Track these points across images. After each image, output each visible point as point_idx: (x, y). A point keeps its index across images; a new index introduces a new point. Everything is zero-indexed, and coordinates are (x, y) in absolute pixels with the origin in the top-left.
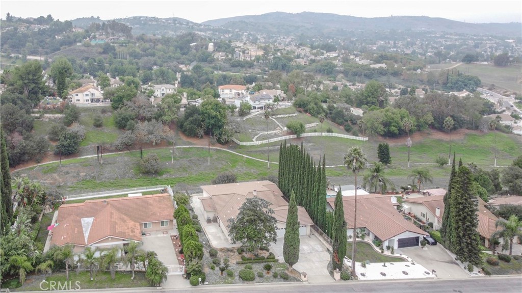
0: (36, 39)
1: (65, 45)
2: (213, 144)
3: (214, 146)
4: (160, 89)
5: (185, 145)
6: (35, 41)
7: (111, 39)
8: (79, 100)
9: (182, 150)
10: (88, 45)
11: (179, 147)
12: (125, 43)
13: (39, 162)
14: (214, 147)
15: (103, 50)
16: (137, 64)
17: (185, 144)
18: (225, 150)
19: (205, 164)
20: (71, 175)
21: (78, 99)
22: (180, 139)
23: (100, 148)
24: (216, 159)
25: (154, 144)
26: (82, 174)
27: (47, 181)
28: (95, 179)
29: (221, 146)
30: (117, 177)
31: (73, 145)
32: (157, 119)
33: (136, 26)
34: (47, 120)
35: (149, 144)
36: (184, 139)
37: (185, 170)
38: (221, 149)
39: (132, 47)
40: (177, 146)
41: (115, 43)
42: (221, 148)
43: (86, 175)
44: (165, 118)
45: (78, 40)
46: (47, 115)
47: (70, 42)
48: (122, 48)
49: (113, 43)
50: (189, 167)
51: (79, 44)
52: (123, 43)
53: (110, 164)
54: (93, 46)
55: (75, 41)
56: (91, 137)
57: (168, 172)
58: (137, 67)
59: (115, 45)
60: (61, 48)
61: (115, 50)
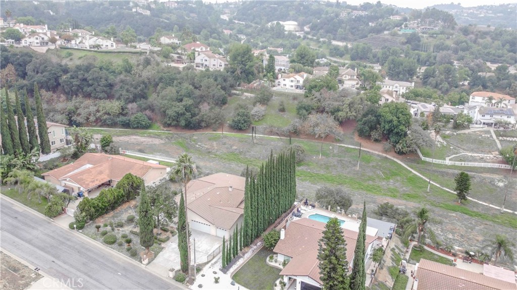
0: (349, 25)
1: (374, 32)
2: (386, 151)
3: (386, 153)
4: (393, 86)
5: (351, 145)
6: (348, 27)
7: (423, 29)
8: (285, 85)
9: (343, 149)
10: (394, 35)
11: (343, 145)
12: (435, 34)
13: (214, 131)
14: (384, 155)
15: (406, 41)
16: (435, 58)
17: (352, 143)
18: (395, 160)
19: (354, 168)
20: (226, 146)
21: (285, 83)
22: (352, 138)
23: (254, 129)
24: (373, 166)
25: (317, 136)
26: (235, 147)
27: (206, 146)
28: (241, 154)
29: (395, 154)
30: (260, 158)
31: (243, 122)
32: (333, 113)
33: (498, 15)
34: (244, 98)
35: (311, 136)
36: (356, 138)
37: (327, 167)
38: (392, 158)
39: (441, 39)
40: (344, 144)
41: (426, 33)
42: (394, 157)
43: (236, 149)
44: (340, 114)
45: (387, 28)
46: (246, 94)
47: (378, 30)
48: (431, 39)
49: (423, 33)
50: (334, 166)
51: (386, 32)
52: (433, 34)
53: (262, 145)
54: (400, 36)
55: (385, 29)
56: (268, 119)
57: (308, 165)
58: (434, 61)
59: (425, 35)
60: (369, 35)
61: (419, 41)
